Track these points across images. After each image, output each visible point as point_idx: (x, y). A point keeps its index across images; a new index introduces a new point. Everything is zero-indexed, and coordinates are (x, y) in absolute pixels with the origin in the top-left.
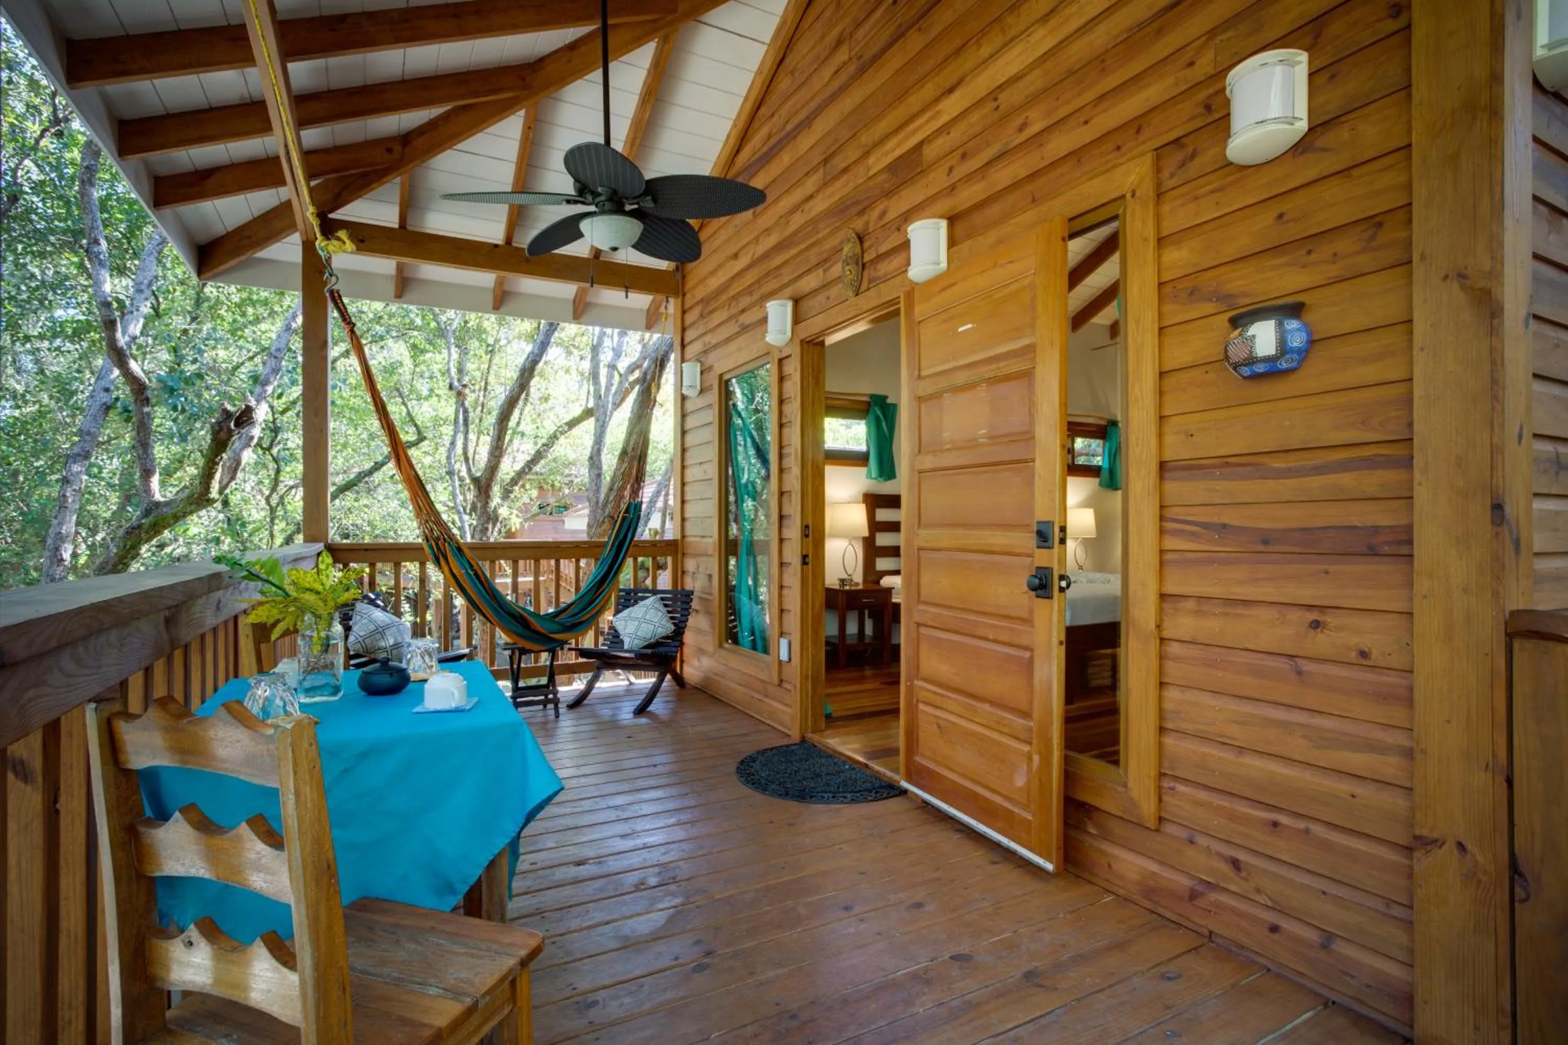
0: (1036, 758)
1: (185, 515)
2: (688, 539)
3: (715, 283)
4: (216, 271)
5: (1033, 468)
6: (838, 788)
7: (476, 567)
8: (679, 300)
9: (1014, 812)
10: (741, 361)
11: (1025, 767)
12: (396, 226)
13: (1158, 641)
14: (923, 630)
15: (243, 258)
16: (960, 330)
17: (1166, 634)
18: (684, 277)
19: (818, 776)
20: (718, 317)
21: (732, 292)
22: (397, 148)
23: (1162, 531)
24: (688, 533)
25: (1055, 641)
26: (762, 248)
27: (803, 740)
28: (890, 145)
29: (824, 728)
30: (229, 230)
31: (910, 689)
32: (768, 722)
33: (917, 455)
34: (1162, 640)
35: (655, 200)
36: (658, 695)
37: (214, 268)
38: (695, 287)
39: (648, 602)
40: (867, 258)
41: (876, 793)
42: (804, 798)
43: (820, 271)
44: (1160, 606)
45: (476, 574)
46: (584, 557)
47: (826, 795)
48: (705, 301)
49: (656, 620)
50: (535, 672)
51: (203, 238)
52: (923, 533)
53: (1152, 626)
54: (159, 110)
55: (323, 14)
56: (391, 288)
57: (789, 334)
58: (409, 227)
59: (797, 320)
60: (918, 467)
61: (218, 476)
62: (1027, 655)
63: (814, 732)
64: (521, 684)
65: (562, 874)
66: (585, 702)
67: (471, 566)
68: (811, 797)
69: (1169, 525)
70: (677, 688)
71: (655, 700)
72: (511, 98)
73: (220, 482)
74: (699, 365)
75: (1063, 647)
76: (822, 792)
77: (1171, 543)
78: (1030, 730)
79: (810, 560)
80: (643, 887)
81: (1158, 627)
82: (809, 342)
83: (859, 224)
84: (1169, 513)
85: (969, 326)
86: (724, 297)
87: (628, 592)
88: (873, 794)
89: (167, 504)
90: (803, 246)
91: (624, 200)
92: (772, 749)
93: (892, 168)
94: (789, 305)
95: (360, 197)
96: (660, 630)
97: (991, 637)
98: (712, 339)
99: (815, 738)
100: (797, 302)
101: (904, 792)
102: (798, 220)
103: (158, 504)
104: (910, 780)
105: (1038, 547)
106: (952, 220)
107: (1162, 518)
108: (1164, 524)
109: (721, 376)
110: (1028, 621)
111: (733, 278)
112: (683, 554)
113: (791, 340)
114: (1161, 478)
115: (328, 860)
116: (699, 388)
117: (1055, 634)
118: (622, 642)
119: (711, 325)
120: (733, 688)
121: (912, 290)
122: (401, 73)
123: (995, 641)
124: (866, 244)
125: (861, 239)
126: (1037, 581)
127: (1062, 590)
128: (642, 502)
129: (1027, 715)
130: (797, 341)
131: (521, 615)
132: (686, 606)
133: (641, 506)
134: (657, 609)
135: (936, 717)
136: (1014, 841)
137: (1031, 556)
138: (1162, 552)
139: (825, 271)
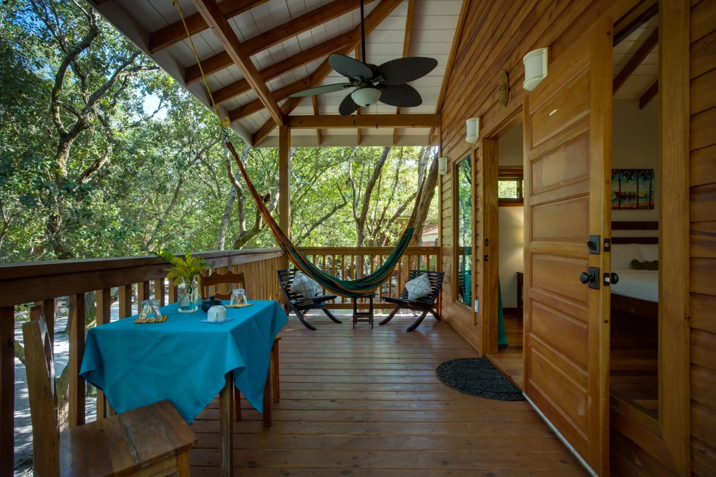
0: (590, 399)
1: (252, 236)
2: (445, 246)
3: (452, 116)
4: (258, 143)
5: (589, 199)
6: (487, 388)
7: (302, 258)
8: (440, 128)
9: (577, 431)
10: (461, 154)
11: (584, 403)
12: (314, 114)
13: (688, 330)
14: (534, 303)
15: (264, 137)
16: (551, 114)
17: (695, 325)
18: (441, 116)
19: (479, 379)
20: (453, 133)
21: (458, 118)
22: (308, 81)
23: (692, 242)
24: (444, 243)
25: (601, 320)
26: (468, 93)
27: (484, 357)
28: (520, 14)
29: (497, 352)
30: (261, 127)
31: (527, 337)
32: (471, 344)
33: (530, 196)
34: (691, 329)
35: (384, 77)
36: (422, 323)
37: (257, 142)
38: (445, 120)
39: (421, 277)
40: (511, 84)
41: (508, 396)
42: (464, 390)
43: (491, 98)
44: (690, 302)
45: (303, 261)
46: (356, 255)
47: (476, 391)
48: (449, 126)
49: (423, 286)
50: (363, 306)
51: (253, 132)
52: (534, 243)
53: (682, 317)
54: (220, 87)
55: (262, 33)
56: (316, 140)
57: (477, 136)
58: (320, 114)
59: (481, 126)
60: (531, 204)
61: (261, 221)
62: (585, 327)
63: (490, 353)
64: (358, 311)
65: (321, 404)
66: (389, 322)
67: (300, 258)
68: (468, 390)
69: (698, 237)
70: (436, 320)
71: (420, 325)
72: (346, 48)
73: (263, 223)
74: (446, 159)
75: (608, 325)
76: (475, 389)
77: (699, 252)
78: (586, 378)
79: (489, 258)
80: (352, 420)
81: (688, 318)
82: (487, 138)
83: (507, 66)
84: (697, 228)
85: (555, 111)
86: (455, 123)
87: (415, 272)
88: (506, 396)
89: (247, 232)
90: (484, 86)
91: (371, 80)
92: (464, 359)
93: (521, 27)
94: (477, 120)
95: (297, 105)
96: (425, 291)
97: (565, 312)
98: (451, 145)
99: (490, 357)
100: (482, 118)
101: (525, 399)
102: (482, 72)
103: (244, 232)
104: (527, 393)
105: (591, 254)
106: (551, 47)
107: (692, 232)
108: (694, 236)
109: (454, 163)
110: (585, 304)
111: (458, 112)
112: (442, 254)
113: (479, 139)
114: (691, 200)
115: (45, 386)
116: (446, 170)
117: (601, 314)
118: (408, 296)
119: (451, 138)
120: (459, 324)
121: (528, 96)
122: (299, 49)
123: (567, 314)
124: (510, 77)
125: (508, 74)
126: (586, 277)
127: (606, 284)
128: (414, 228)
129: (585, 368)
130: (481, 139)
131: (331, 281)
132: (441, 280)
133: (413, 230)
134: (425, 281)
135: (539, 357)
136: (578, 451)
137: (587, 259)
138: (691, 259)
139: (493, 97)
